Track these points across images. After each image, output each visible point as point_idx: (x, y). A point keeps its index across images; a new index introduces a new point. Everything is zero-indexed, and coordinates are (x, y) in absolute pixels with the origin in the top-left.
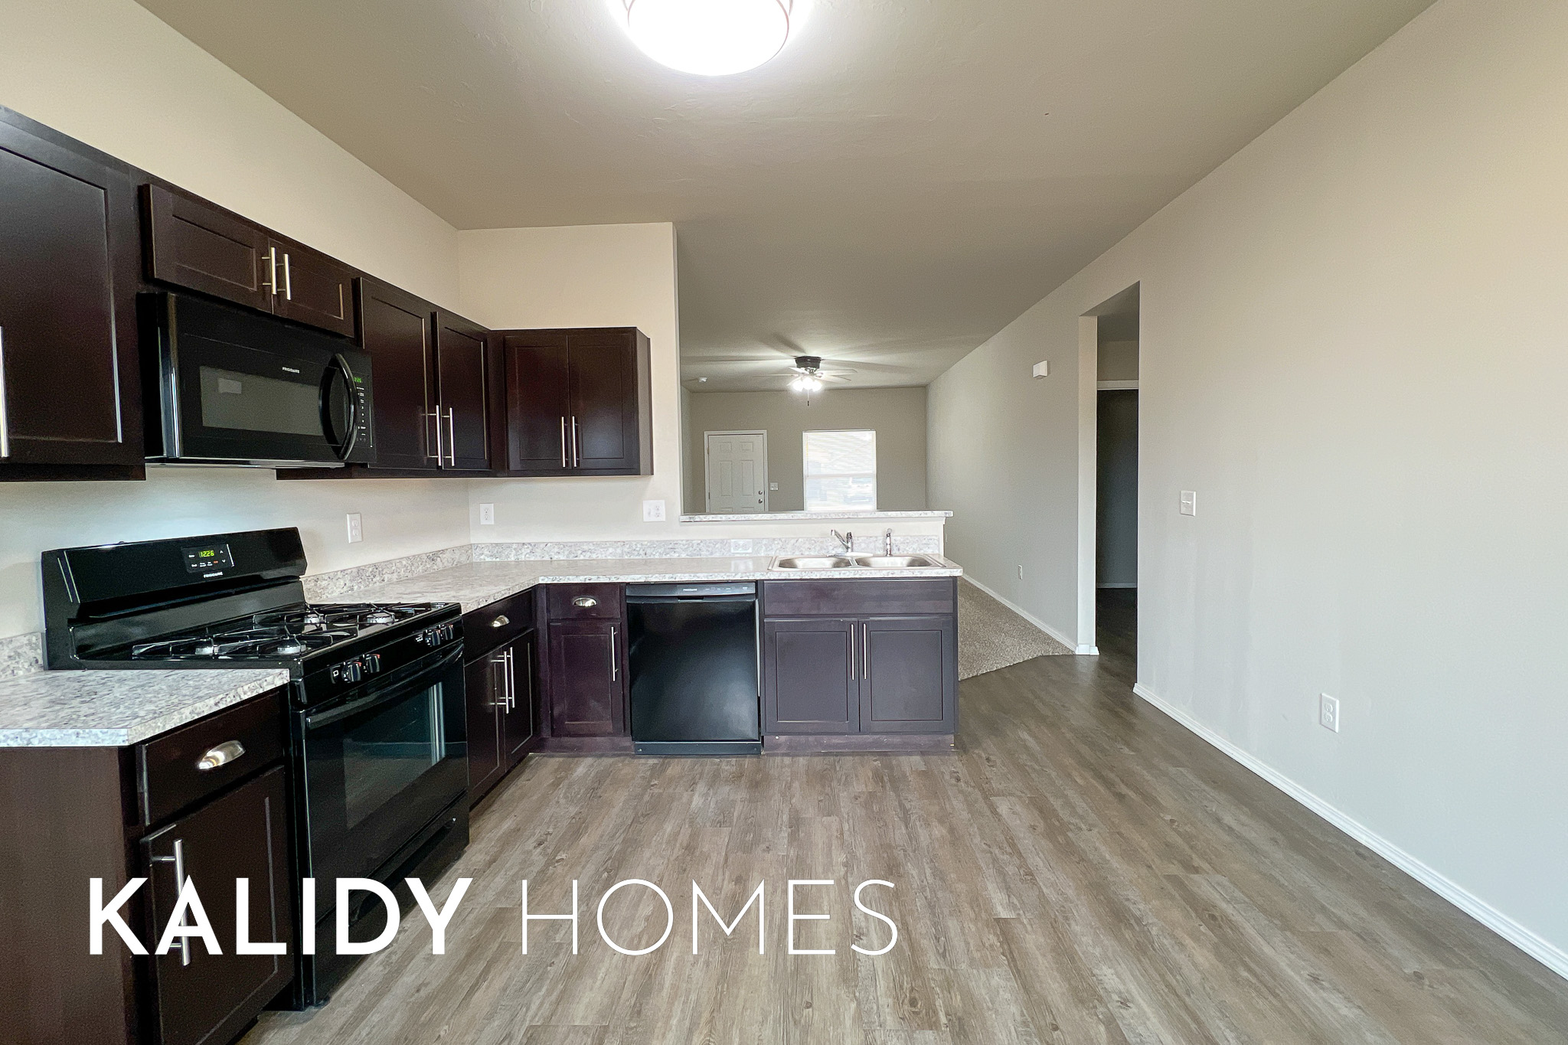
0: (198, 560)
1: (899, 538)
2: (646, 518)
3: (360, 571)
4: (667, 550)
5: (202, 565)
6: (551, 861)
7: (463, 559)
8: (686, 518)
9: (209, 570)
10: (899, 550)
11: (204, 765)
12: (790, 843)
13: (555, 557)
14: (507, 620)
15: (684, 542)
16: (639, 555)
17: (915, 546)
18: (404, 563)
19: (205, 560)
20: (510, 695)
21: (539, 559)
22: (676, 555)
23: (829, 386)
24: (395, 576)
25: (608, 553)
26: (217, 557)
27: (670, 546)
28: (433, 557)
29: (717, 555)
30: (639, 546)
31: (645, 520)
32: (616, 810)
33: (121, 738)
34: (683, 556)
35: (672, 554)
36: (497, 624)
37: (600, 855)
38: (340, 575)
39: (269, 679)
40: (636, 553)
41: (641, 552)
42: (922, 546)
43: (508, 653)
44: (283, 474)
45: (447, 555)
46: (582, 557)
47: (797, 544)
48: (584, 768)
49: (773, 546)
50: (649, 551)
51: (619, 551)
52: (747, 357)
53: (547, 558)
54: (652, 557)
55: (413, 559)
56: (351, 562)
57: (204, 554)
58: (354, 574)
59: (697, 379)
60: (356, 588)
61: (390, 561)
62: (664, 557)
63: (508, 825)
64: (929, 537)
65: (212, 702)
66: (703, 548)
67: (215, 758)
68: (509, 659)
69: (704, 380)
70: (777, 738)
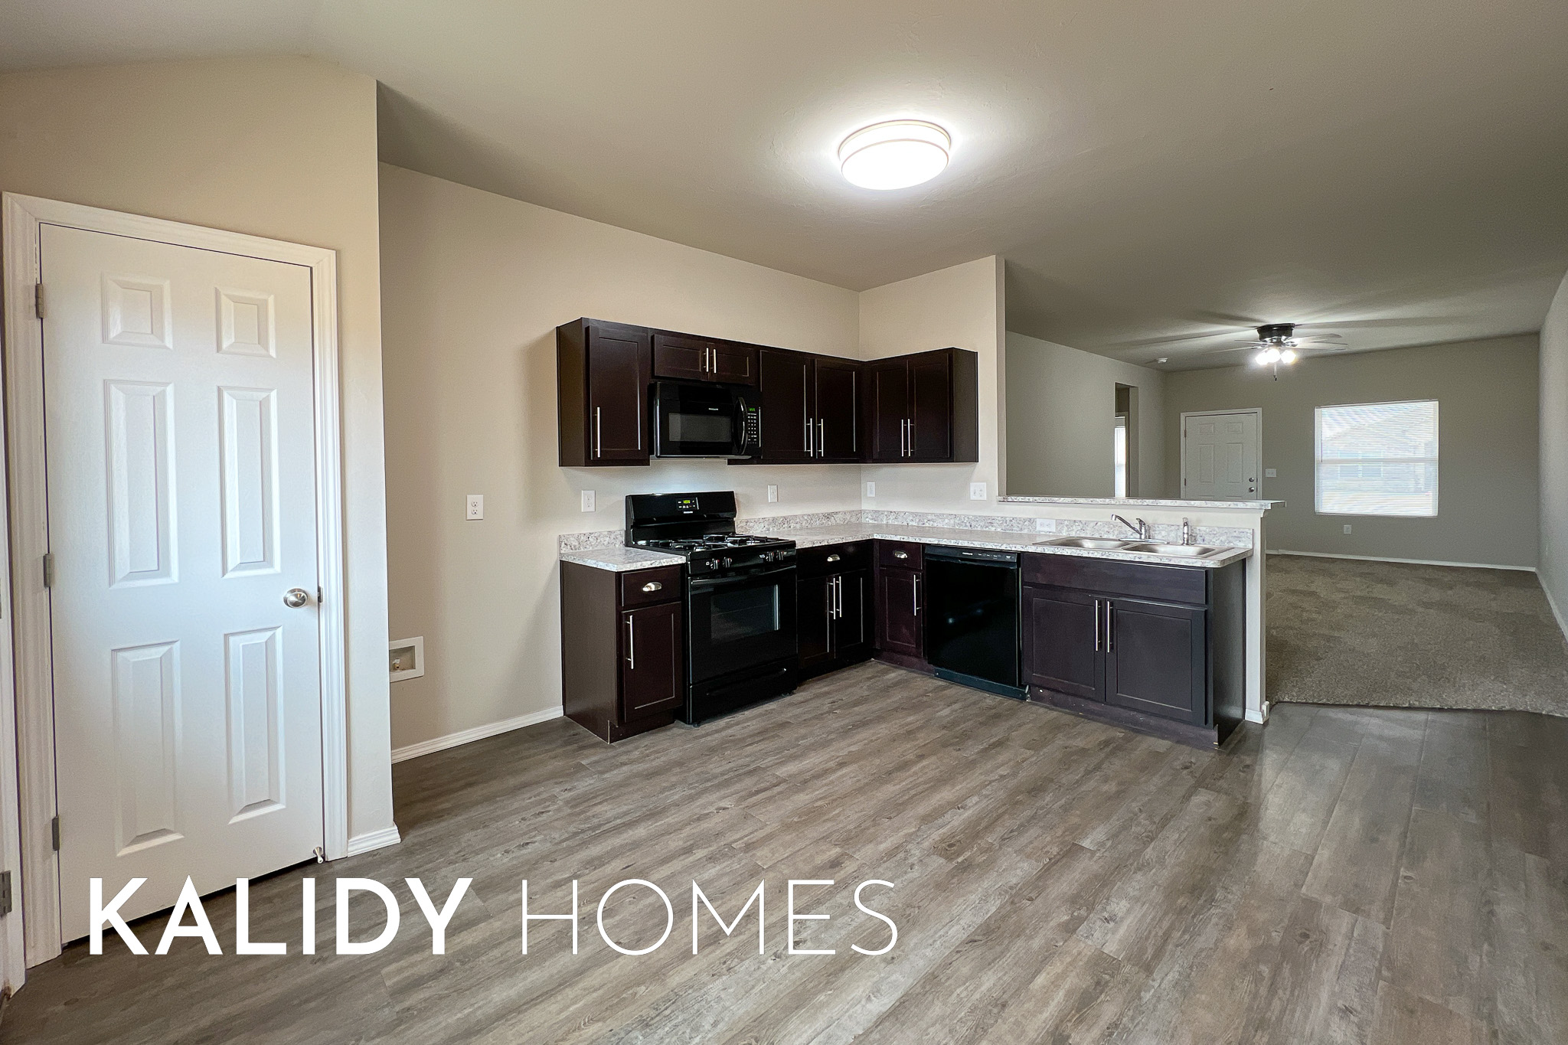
0: (682, 504)
1: (1204, 528)
2: (973, 497)
3: (774, 520)
4: (987, 525)
5: (684, 507)
6: (830, 712)
7: (853, 520)
8: (1001, 498)
9: (687, 510)
10: (1204, 540)
11: (645, 589)
12: (978, 753)
13: (911, 523)
14: (839, 559)
15: (999, 518)
16: (966, 526)
17: (1223, 538)
18: (806, 518)
19: (686, 505)
20: (837, 607)
21: (900, 523)
22: (993, 529)
23: (1309, 354)
24: (798, 526)
25: (944, 523)
26: (691, 504)
27: (989, 521)
28: (828, 516)
29: (1026, 531)
30: (966, 519)
31: (972, 499)
32: (889, 701)
33: (614, 568)
34: (999, 530)
35: (990, 527)
36: (830, 559)
37: (858, 718)
38: (761, 521)
39: (676, 559)
40: (964, 524)
41: (968, 524)
42: (1230, 539)
43: (837, 579)
44: (730, 462)
45: (840, 515)
46: (927, 525)
47: (1096, 527)
48: (895, 675)
49: (1074, 527)
50: (973, 524)
51: (952, 522)
52: (1213, 332)
53: (905, 524)
54: (975, 529)
55: (811, 516)
56: (768, 513)
57: (685, 502)
58: (770, 521)
59: (1156, 361)
60: (771, 529)
61: (796, 516)
62: (985, 529)
63: (826, 689)
64: (1242, 530)
65: (649, 562)
66: (1014, 525)
67: (651, 587)
68: (837, 585)
69: (1164, 360)
70: (1041, 691)
